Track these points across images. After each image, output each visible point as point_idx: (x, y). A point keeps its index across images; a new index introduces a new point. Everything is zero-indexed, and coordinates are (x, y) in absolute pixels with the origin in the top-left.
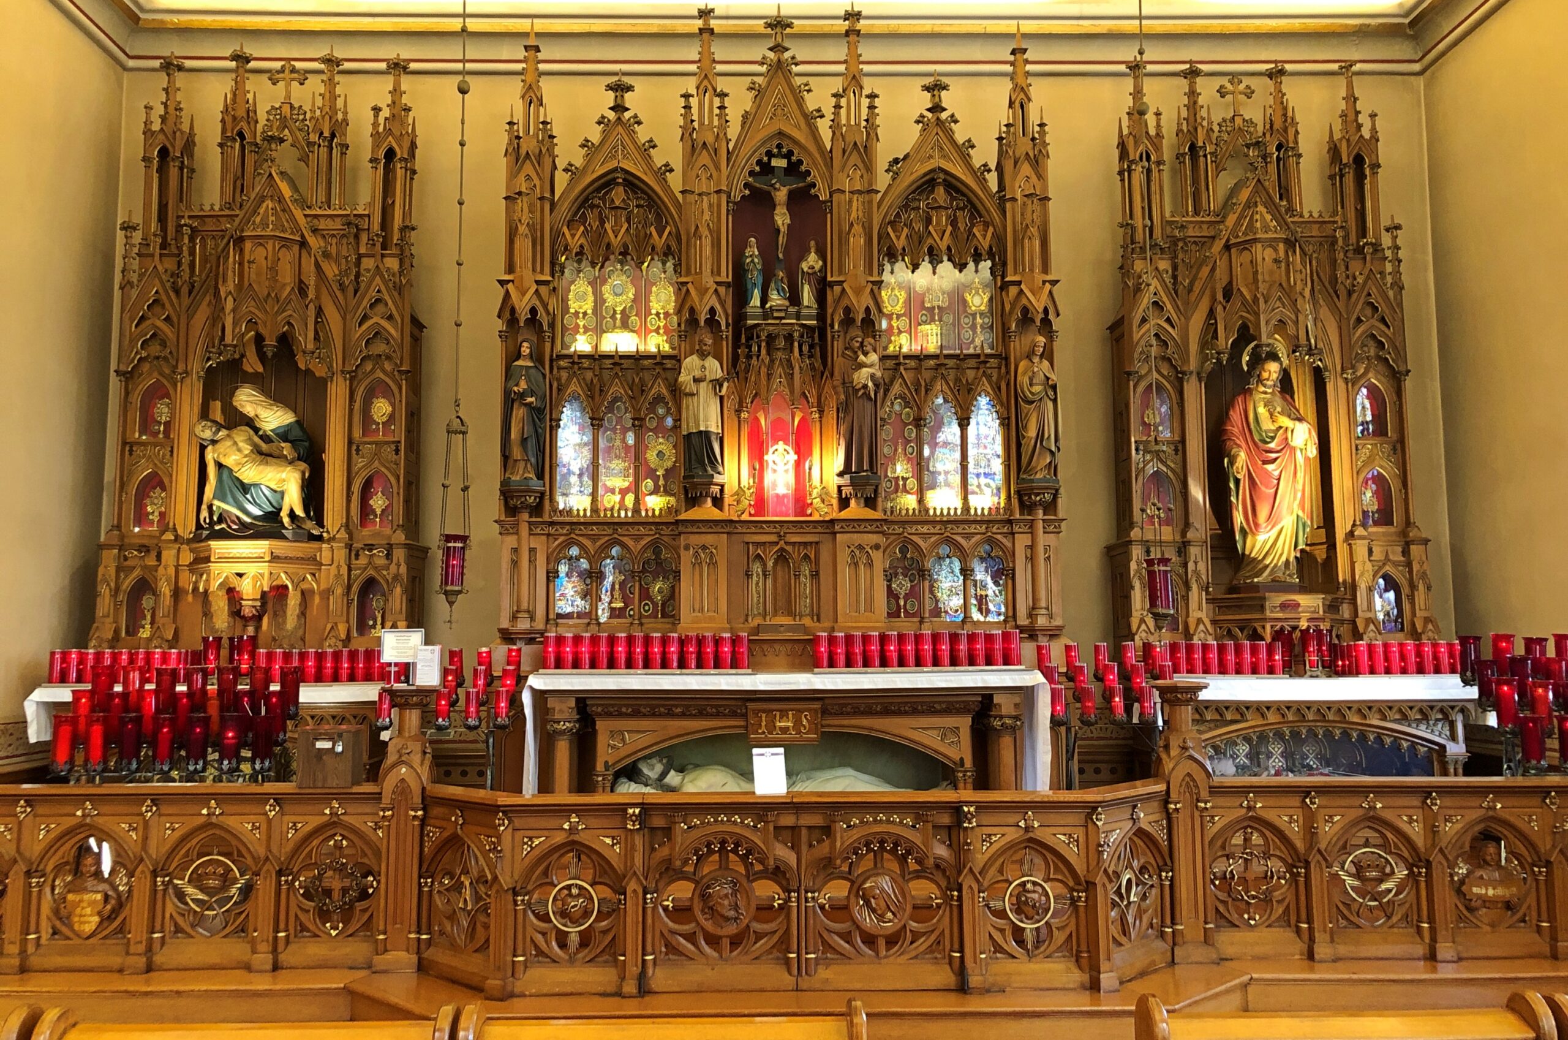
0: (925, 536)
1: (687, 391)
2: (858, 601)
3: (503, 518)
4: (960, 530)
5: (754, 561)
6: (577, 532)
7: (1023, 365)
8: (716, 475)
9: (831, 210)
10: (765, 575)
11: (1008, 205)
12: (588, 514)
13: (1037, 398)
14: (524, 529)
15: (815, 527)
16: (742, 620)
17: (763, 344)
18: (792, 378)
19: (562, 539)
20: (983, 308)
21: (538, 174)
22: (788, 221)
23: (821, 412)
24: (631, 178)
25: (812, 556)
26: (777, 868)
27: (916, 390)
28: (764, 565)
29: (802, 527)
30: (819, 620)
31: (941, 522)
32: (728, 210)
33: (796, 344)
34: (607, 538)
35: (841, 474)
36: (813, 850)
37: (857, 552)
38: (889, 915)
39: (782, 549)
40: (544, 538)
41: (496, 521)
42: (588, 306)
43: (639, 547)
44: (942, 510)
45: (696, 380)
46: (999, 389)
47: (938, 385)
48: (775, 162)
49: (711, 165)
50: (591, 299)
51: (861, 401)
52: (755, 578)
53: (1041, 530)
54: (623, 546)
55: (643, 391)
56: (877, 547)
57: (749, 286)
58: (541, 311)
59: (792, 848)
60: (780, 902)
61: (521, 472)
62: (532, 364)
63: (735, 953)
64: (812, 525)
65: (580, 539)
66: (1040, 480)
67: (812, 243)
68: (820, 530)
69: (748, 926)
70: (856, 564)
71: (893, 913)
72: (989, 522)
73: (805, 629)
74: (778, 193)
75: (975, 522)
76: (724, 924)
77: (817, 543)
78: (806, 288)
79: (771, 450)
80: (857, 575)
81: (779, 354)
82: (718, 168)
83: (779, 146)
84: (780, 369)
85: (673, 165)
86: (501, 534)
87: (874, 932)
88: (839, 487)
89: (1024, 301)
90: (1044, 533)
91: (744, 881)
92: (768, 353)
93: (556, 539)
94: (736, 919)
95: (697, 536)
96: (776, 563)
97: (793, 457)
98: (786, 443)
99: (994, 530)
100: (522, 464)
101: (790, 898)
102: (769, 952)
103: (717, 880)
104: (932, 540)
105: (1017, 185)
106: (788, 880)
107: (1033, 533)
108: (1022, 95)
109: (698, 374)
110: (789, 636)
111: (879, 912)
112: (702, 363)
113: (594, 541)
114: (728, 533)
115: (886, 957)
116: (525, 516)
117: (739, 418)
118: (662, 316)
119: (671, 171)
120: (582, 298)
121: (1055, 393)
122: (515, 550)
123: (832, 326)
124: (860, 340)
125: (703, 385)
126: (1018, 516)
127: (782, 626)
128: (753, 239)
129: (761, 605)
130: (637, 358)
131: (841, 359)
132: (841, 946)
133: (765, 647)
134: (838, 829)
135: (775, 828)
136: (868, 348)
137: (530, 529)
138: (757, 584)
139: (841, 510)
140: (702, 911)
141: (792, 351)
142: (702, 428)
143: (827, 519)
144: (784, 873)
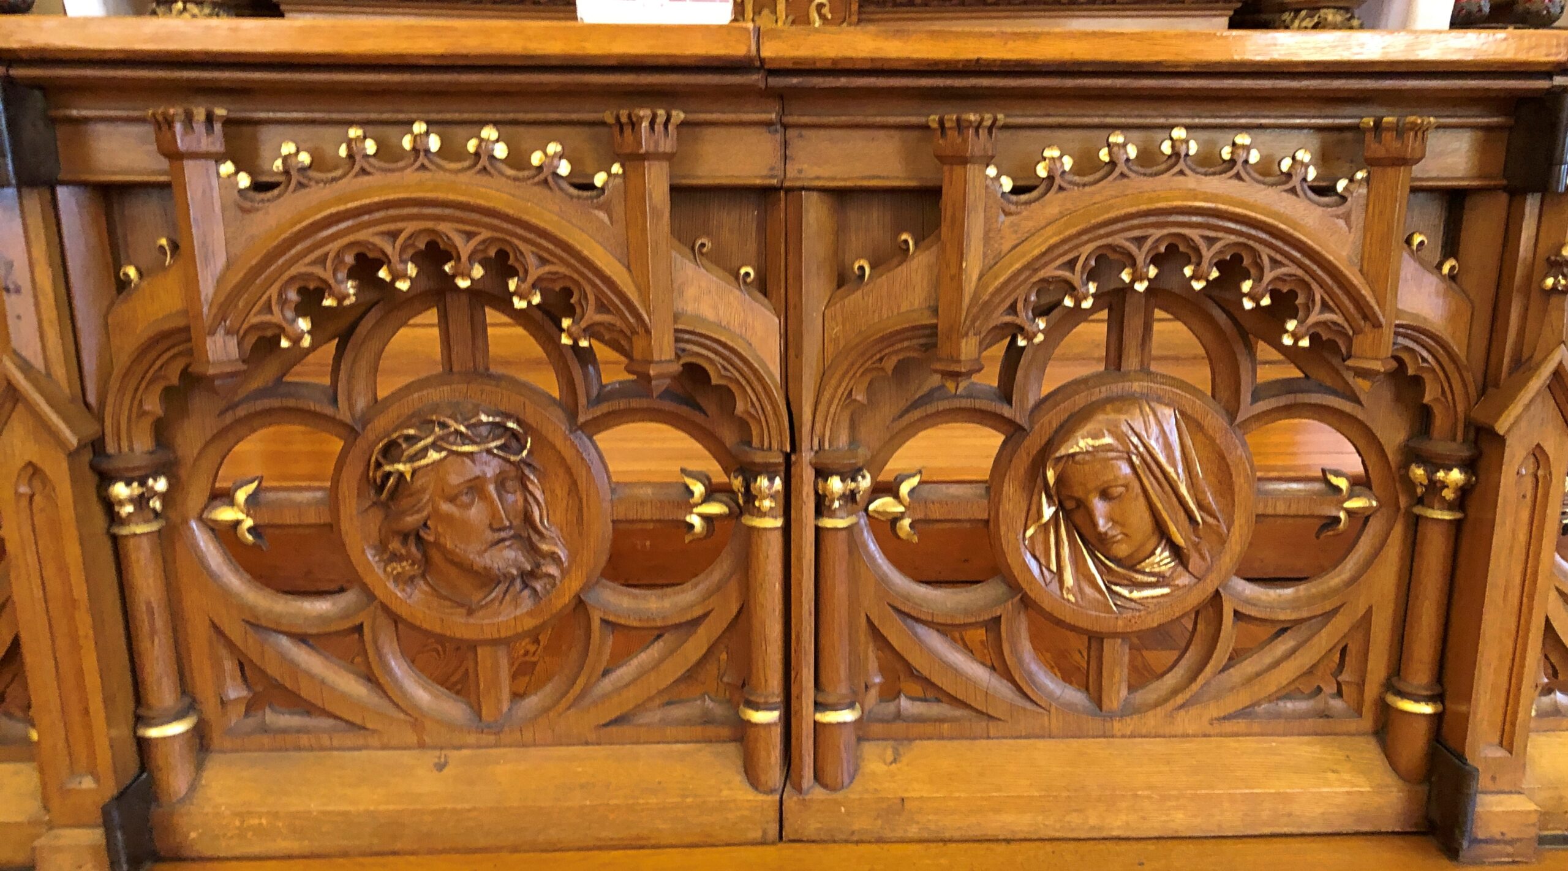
26: (694, 374)
36: (855, 299)
38: (1162, 560)
59: (762, 286)
60: (715, 509)
63: (533, 702)
69: (580, 604)
71: (1177, 552)
76: (476, 597)
87: (1092, 618)
91: (555, 428)
94: (528, 577)
101: (750, 496)
102: (670, 697)
103: (426, 424)
106: (743, 425)
111: (1122, 550)
115: (1129, 710)
132: (956, 672)
134: (975, 195)
135: (677, 191)
140: (382, 547)
144: (725, 396)
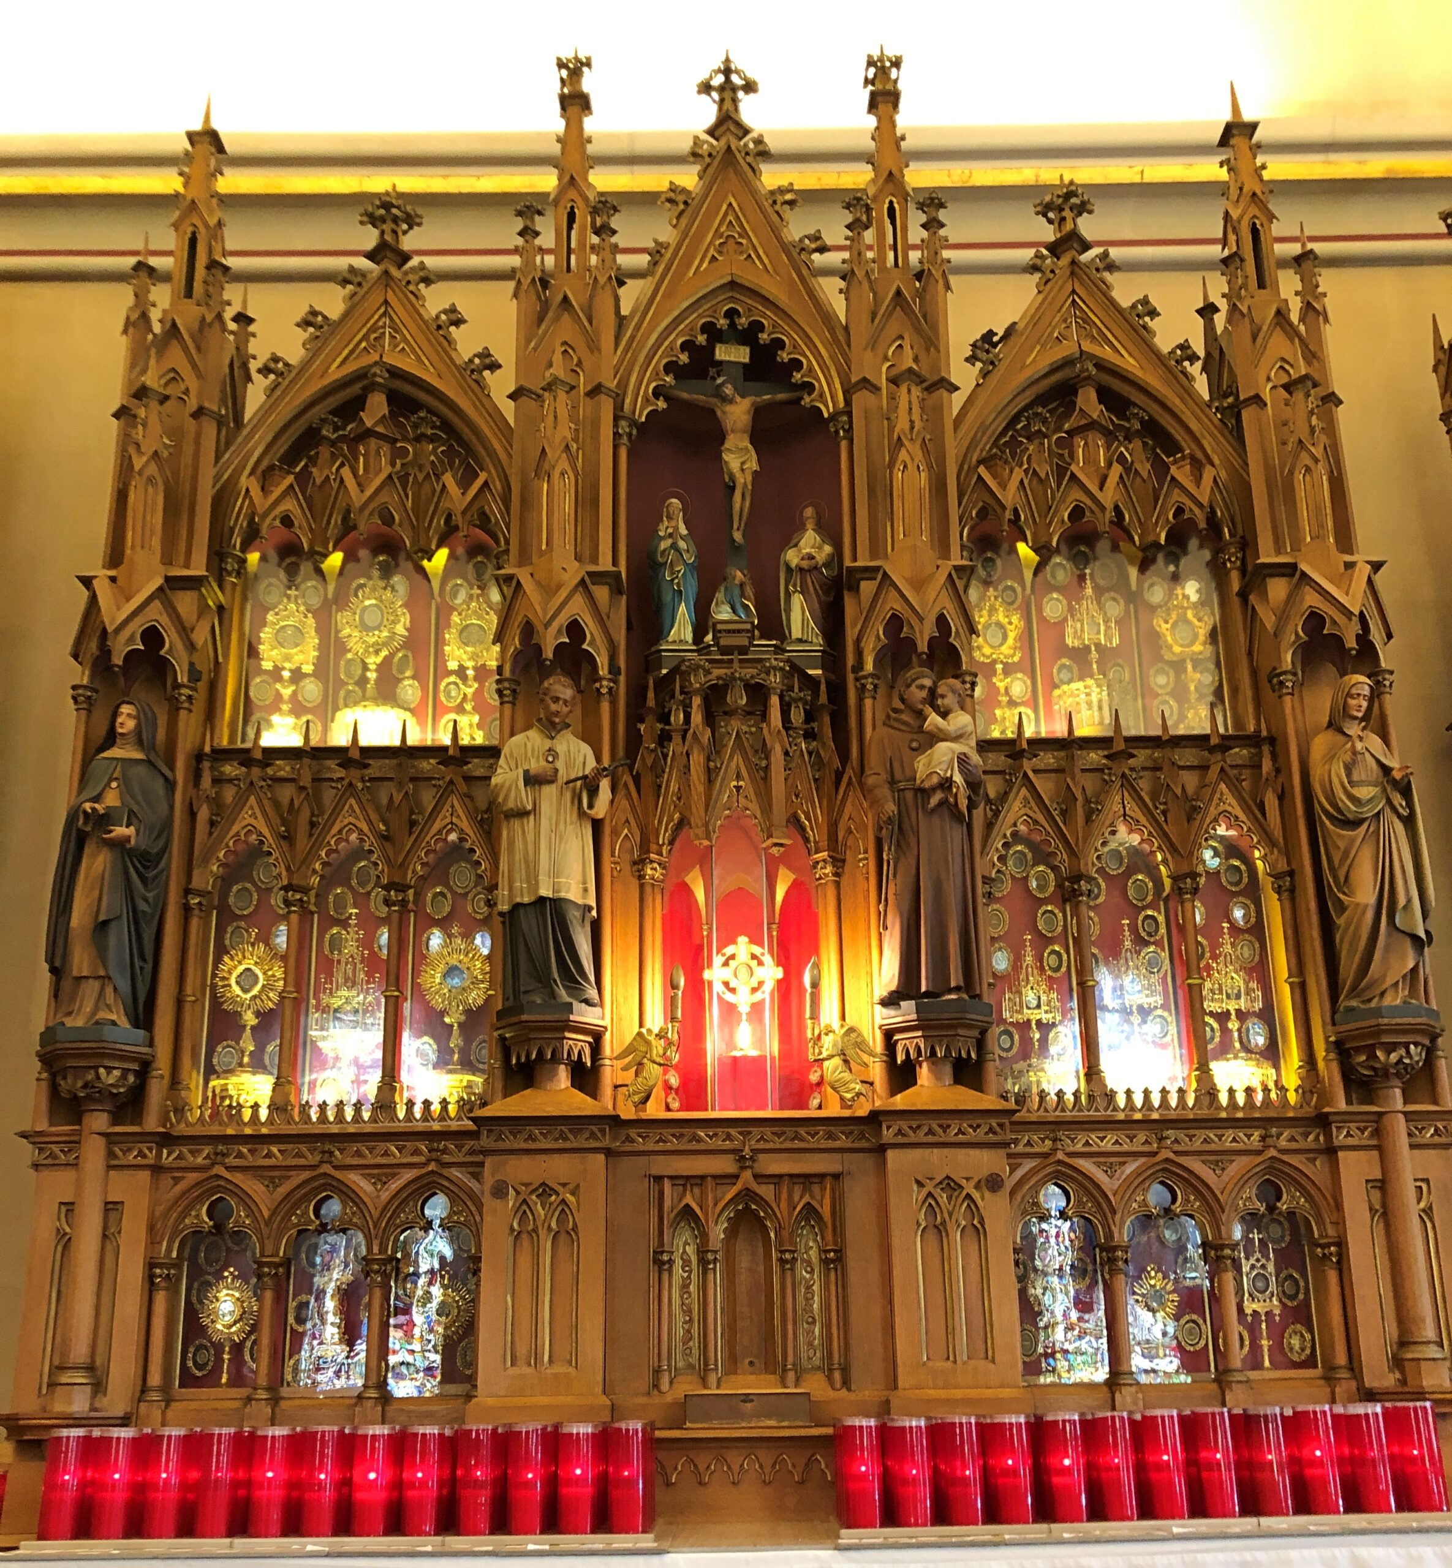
0: (1109, 1160)
1: (511, 804)
2: (950, 1331)
3: (43, 1125)
4: (1197, 1145)
5: (675, 1224)
6: (231, 1161)
7: (1321, 744)
8: (577, 1006)
9: (849, 431)
10: (703, 1262)
11: (1248, 415)
12: (263, 1114)
13: (1368, 812)
14: (93, 1152)
15: (831, 1136)
16: (643, 1384)
17: (697, 701)
18: (766, 778)
19: (193, 1177)
20: (1197, 648)
21: (194, 365)
22: (753, 464)
23: (838, 862)
24: (407, 389)
25: (826, 1211)
27: (1064, 813)
28: (704, 1236)
29: (797, 1137)
30: (846, 1383)
31: (1146, 1122)
32: (616, 435)
33: (775, 700)
34: (306, 1175)
35: (890, 1001)
37: (943, 1198)
39: (748, 1194)
40: (145, 1175)
41: (24, 1135)
42: (305, 656)
43: (385, 1196)
44: (1147, 1093)
45: (533, 781)
46: (1261, 807)
47: (1115, 802)
48: (722, 353)
49: (579, 343)
50: (312, 640)
51: (936, 820)
52: (678, 1271)
53: (1403, 1141)
54: (348, 1195)
55: (413, 824)
56: (993, 1183)
57: (667, 597)
58: (171, 638)
61: (88, 1008)
62: (140, 756)
64: (822, 1130)
65: (238, 1178)
66: (1394, 1010)
67: (809, 512)
68: (843, 1142)
70: (940, 1230)
72: (1265, 1123)
73: (814, 1411)
74: (729, 408)
75: (1232, 1123)
77: (836, 1176)
78: (797, 600)
79: (718, 960)
80: (944, 1257)
81: (736, 725)
82: (593, 346)
83: (731, 314)
84: (738, 759)
85: (498, 356)
86: (36, 1166)
88: (889, 1035)
89: (1311, 599)
90: (1412, 1147)
92: (710, 719)
93: (177, 1180)
95: (526, 1160)
96: (732, 1232)
97: (771, 973)
98: (756, 940)
99: (1283, 1143)
100: (91, 989)
104: (1130, 1168)
105: (1262, 377)
107: (1381, 1147)
108: (1253, 210)
109: (536, 766)
110: (769, 1427)
112: (548, 743)
113: (273, 1184)
114: (609, 1152)
116: (99, 1121)
117: (641, 877)
118: (470, 673)
119: (494, 366)
120: (290, 638)
121: (1410, 805)
122: (69, 1208)
123: (859, 666)
124: (928, 682)
125: (549, 792)
126: (1342, 1105)
127: (747, 1398)
128: (674, 500)
129: (694, 1344)
130: (404, 753)
131: (882, 730)
133: (703, 1459)
136: (950, 701)
137: (111, 1154)
138: (685, 1286)
139: (893, 1094)
141: (764, 716)
142: (546, 892)
143: (862, 1111)
